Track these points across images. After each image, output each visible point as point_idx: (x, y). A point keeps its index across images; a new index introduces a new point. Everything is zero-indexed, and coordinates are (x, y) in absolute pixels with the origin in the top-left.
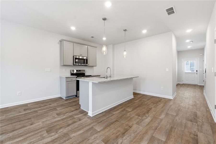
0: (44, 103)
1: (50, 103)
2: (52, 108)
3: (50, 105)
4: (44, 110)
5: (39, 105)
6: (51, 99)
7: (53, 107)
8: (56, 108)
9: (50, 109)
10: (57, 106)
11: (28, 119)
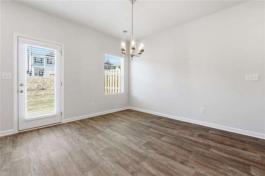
0: (235, 139)
1: (247, 146)
2: (241, 160)
3: (243, 149)
4: (223, 153)
5: (224, 138)
6: (257, 139)
7: (245, 159)
8: (249, 165)
9: (234, 158)
10: (257, 163)
11: (188, 151)
